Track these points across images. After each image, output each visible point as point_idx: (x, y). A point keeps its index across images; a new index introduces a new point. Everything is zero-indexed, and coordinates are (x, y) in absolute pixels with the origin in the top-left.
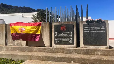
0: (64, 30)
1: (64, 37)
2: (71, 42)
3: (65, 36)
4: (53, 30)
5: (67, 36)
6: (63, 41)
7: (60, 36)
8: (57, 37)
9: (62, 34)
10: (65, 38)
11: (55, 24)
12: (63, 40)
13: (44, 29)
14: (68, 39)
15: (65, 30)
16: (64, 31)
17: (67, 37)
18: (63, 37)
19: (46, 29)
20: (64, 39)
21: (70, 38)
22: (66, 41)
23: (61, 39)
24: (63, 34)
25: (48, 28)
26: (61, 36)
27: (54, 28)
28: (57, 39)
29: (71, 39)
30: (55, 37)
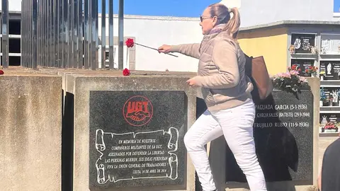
1: (141, 153)
2: (174, 176)
3: (146, 150)
4: (82, 116)
5: (158, 147)
6: (135, 176)
7: (122, 151)
8: (106, 156)
9: (130, 137)
10: (147, 159)
11: (95, 86)
12: (137, 169)
13: (29, 110)
14: (162, 165)
15: (147, 119)
16: (141, 123)
17: (155, 153)
18: (135, 154)
19: (43, 110)
20: (141, 163)
21: (170, 160)
22: (152, 171)
23: (127, 163)
24: (139, 137)
26: (126, 151)
27: (89, 107)
28: (106, 165)
29: (174, 164)
30: (93, 154)
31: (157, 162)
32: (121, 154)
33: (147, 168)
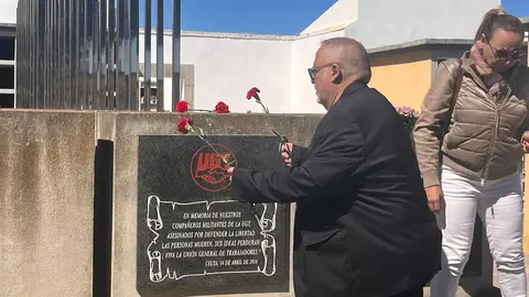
0: (217, 177)
1: (218, 234)
2: (269, 270)
3: (227, 229)
4: (126, 174)
5: (245, 224)
6: (210, 269)
7: (189, 230)
8: (163, 239)
9: (201, 209)
10: (228, 243)
11: (146, 128)
12: (212, 259)
14: (251, 252)
16: (218, 186)
17: (241, 233)
18: (208, 235)
19: (65, 165)
20: (218, 249)
21: (264, 244)
22: (236, 262)
23: (196, 249)
24: (215, 208)
25: (84, 161)
26: (194, 230)
27: (136, 162)
28: (163, 252)
29: (268, 251)
30: (144, 235)
31: (244, 248)
32: (187, 235)
33: (227, 258)
